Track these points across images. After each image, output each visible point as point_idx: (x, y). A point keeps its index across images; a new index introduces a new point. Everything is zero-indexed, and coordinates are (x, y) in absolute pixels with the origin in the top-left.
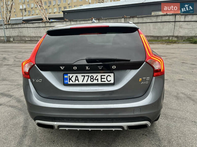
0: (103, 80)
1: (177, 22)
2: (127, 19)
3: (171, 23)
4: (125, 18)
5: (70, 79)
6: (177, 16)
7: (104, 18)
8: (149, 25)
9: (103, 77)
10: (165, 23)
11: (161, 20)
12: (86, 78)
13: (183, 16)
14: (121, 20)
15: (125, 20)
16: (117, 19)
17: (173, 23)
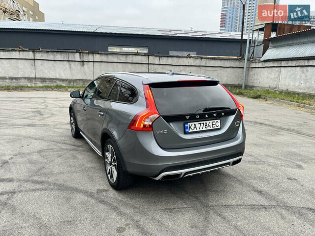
0: (213, 126)
1: (151, 65)
2: (84, 54)
3: (144, 65)
4: (80, 53)
5: (190, 128)
6: (150, 57)
7: (45, 50)
8: (118, 66)
9: (213, 123)
10: (137, 65)
11: (132, 61)
12: (202, 125)
13: (158, 58)
14: (74, 56)
15: (80, 56)
16: (67, 53)
17: (147, 66)
